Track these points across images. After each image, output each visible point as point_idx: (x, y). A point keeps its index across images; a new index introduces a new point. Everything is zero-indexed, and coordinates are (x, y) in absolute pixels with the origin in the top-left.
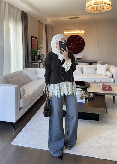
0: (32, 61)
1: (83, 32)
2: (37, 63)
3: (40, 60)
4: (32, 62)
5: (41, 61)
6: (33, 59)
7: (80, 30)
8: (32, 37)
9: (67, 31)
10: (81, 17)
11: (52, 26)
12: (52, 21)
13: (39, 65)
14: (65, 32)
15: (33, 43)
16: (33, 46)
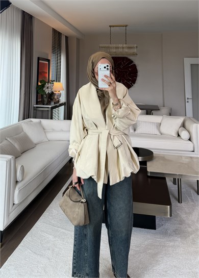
0: (37, 104)
2: (47, 109)
3: (51, 103)
4: (37, 107)
6: (39, 100)
8: (39, 58)
13: (50, 112)
15: (40, 71)
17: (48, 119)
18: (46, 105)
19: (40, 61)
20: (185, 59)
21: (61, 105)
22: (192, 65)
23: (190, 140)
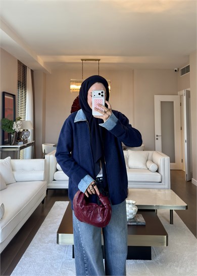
3: (20, 143)
4: (3, 148)
5: (23, 145)
8: (4, 93)
10: (104, 59)
14: (73, 87)
15: (6, 107)
16: (6, 112)
18: (14, 145)
19: (6, 96)
20: (155, 96)
21: (28, 145)
22: (162, 103)
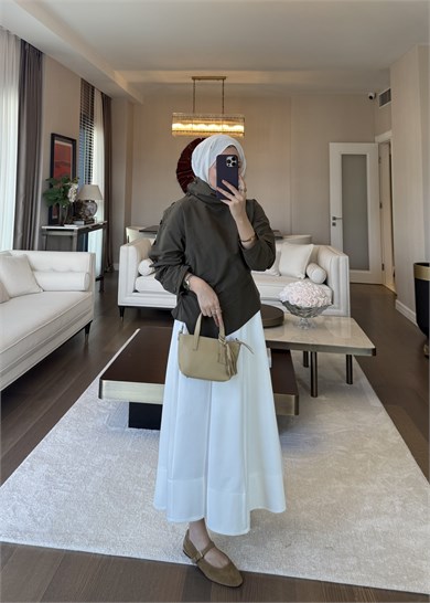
0: (50, 224)
1: (240, 128)
2: (69, 234)
3: (78, 222)
4: (48, 230)
5: (83, 227)
6: (55, 217)
7: (231, 120)
8: (54, 136)
9: (184, 123)
10: (235, 78)
11: (132, 104)
12: (131, 84)
13: (75, 240)
14: (176, 126)
15: (56, 161)
16: (54, 168)
17: (71, 250)
23: (325, 283)
